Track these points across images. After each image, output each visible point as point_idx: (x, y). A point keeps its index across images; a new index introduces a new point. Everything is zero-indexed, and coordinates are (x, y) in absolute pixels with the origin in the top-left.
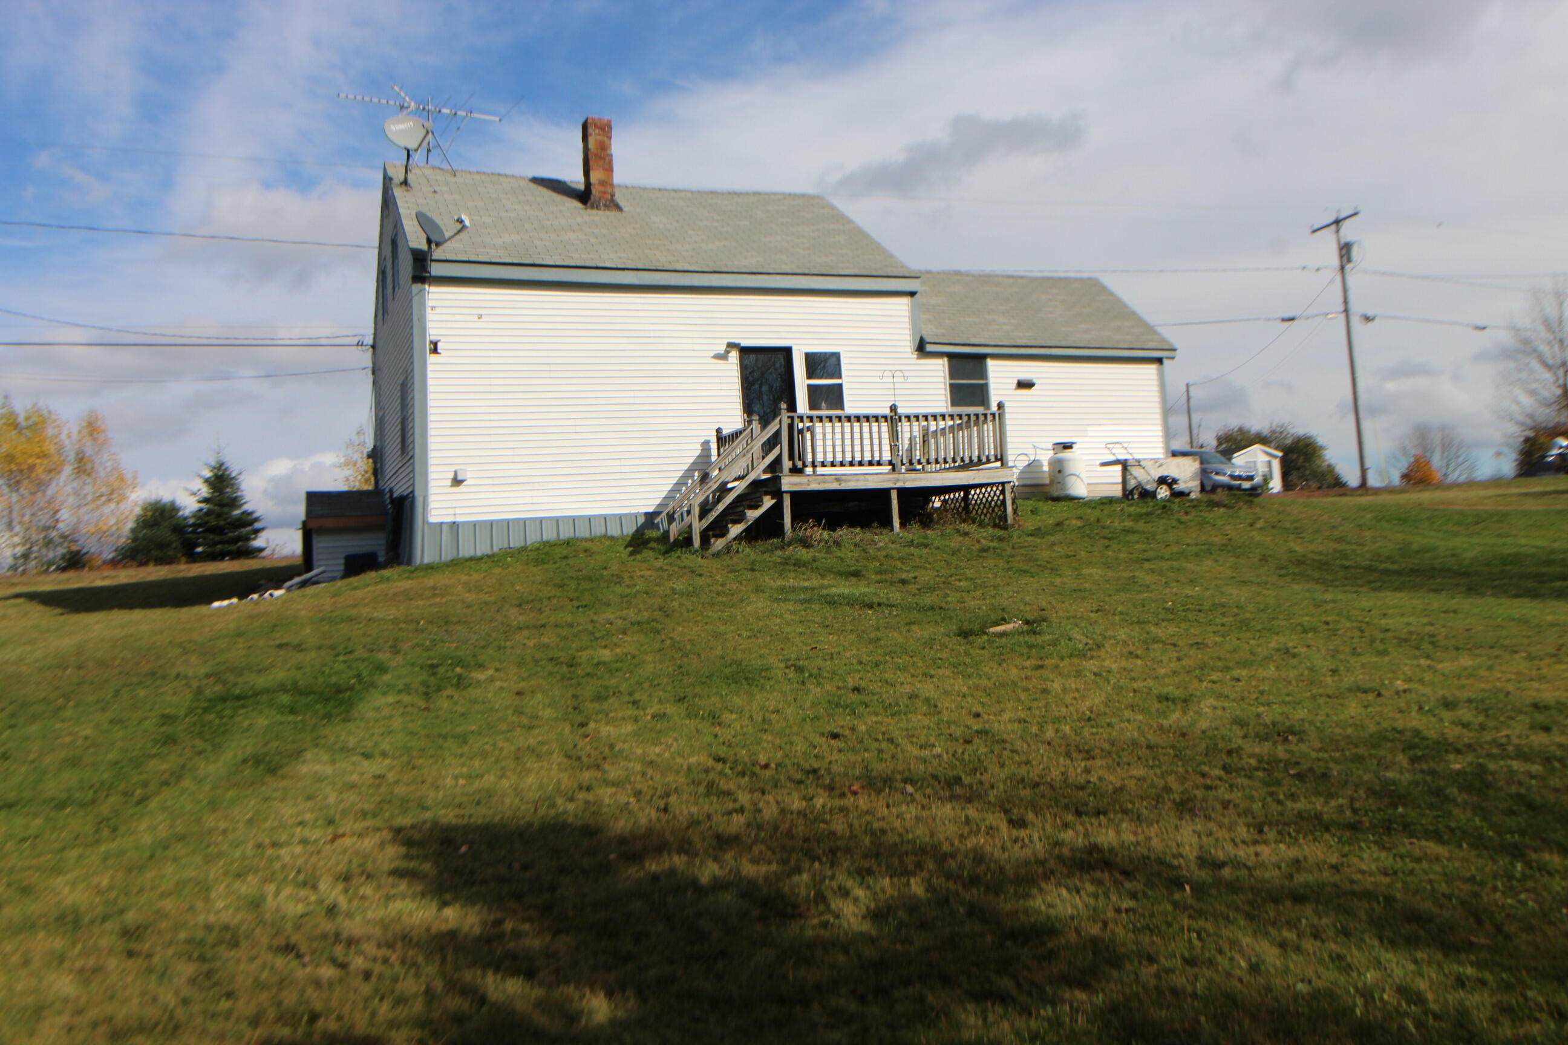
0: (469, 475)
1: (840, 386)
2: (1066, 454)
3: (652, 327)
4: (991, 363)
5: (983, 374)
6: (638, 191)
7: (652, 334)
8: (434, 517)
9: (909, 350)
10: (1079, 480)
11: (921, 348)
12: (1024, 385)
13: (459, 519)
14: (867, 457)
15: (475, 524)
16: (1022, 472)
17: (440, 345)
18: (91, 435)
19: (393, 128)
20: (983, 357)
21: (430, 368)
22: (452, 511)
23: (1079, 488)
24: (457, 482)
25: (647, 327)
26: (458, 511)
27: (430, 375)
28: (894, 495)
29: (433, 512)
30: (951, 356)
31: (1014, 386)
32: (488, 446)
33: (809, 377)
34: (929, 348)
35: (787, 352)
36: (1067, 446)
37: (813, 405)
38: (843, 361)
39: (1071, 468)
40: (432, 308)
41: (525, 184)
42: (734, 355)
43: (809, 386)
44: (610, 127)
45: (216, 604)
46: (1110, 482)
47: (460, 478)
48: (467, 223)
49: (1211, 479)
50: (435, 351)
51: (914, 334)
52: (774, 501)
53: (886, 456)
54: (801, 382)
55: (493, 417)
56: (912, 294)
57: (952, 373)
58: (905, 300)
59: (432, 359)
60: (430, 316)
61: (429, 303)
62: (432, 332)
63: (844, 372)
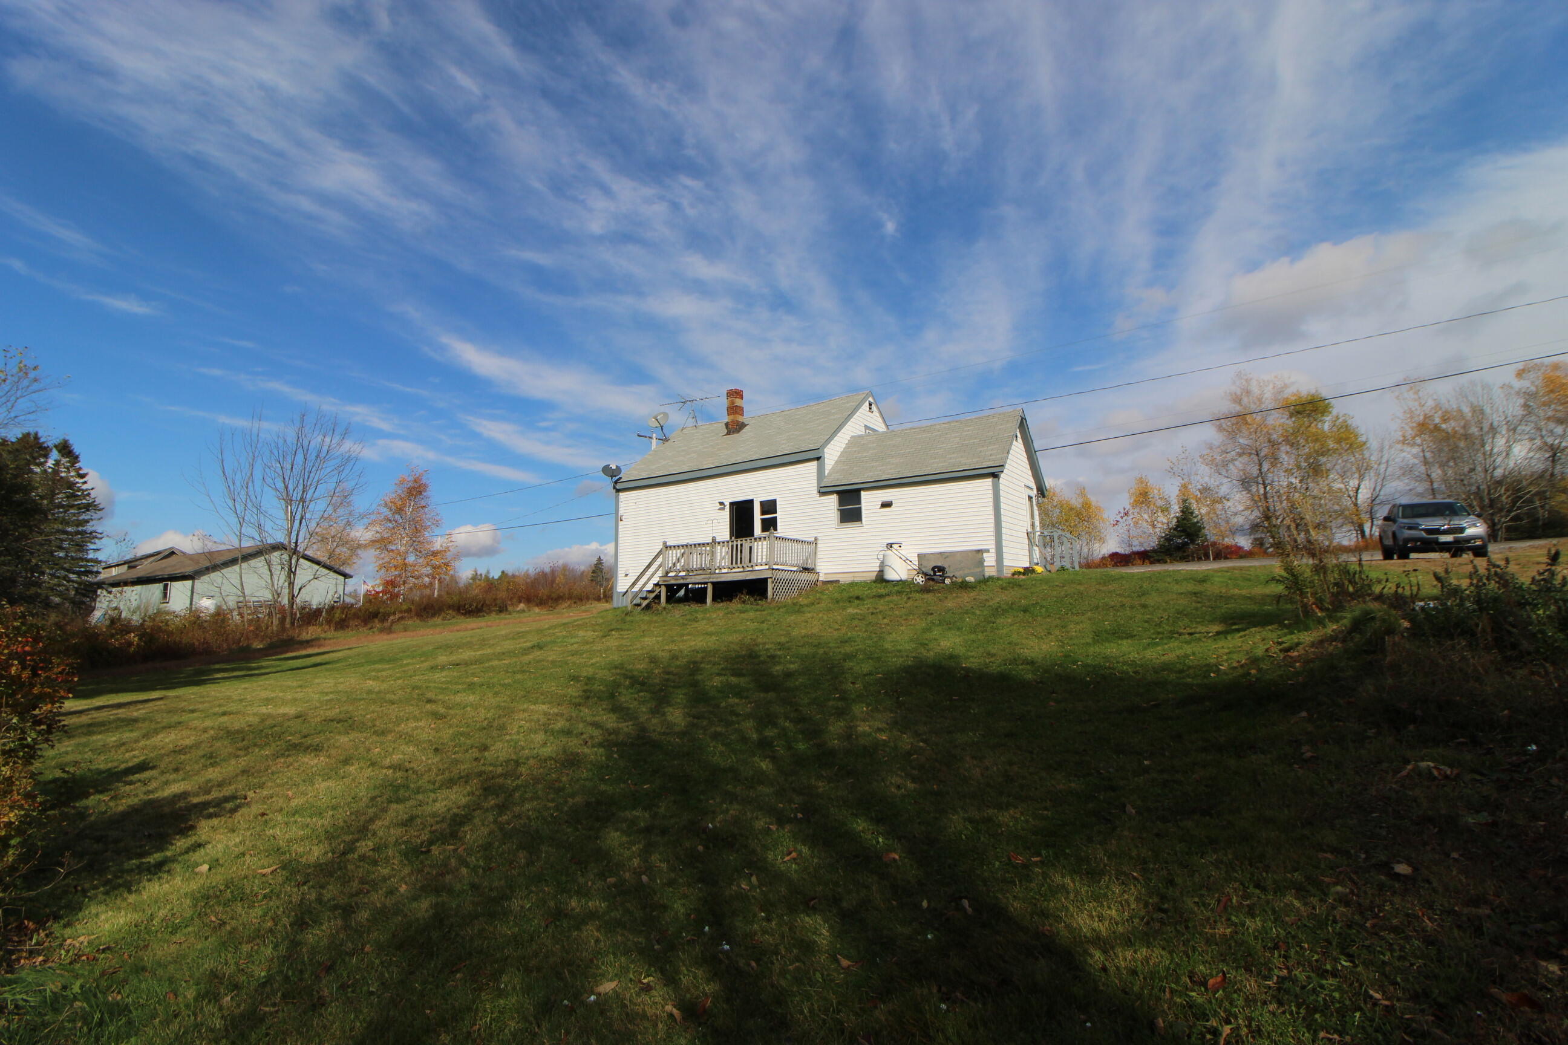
0: (630, 573)
1: (776, 518)
4: (862, 493)
5: (858, 501)
7: (695, 501)
9: (815, 492)
11: (822, 491)
12: (886, 505)
17: (623, 517)
20: (858, 491)
21: (620, 527)
24: (627, 575)
25: (693, 498)
27: (620, 530)
28: (710, 586)
29: (619, 588)
30: (838, 493)
31: (879, 506)
32: (636, 558)
33: (761, 514)
34: (825, 490)
35: (750, 502)
37: (762, 531)
38: (778, 503)
39: (890, 561)
40: (622, 502)
42: (726, 508)
43: (761, 520)
47: (626, 573)
50: (622, 520)
51: (818, 483)
52: (660, 589)
53: (708, 565)
54: (758, 517)
55: (639, 546)
56: (818, 459)
57: (841, 502)
58: (815, 463)
59: (621, 523)
60: (621, 505)
61: (621, 500)
62: (621, 512)
63: (778, 510)
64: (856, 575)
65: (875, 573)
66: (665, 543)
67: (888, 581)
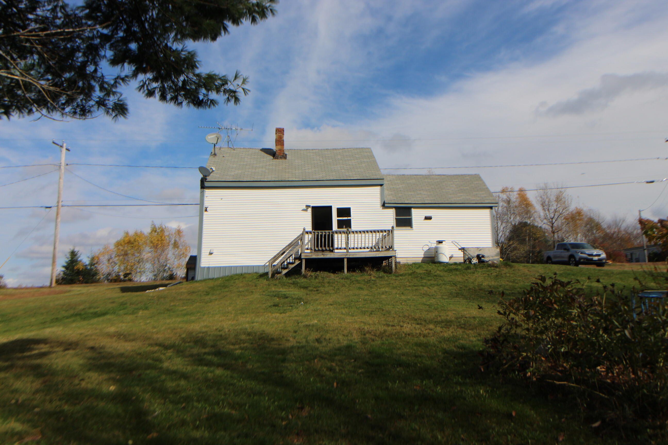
0: (215, 252)
1: (350, 220)
2: (440, 245)
3: (280, 201)
4: (413, 210)
5: (410, 214)
6: (296, 151)
7: (280, 203)
8: (202, 265)
9: (379, 206)
10: (444, 256)
11: (384, 206)
12: (428, 218)
13: (211, 266)
14: (360, 246)
15: (215, 267)
16: (425, 252)
17: (208, 209)
18: (179, 234)
19: (209, 137)
20: (410, 208)
21: (204, 216)
22: (208, 263)
23: (444, 259)
24: (211, 254)
25: (278, 201)
26: (210, 263)
27: (204, 218)
28: (345, 260)
29: (202, 263)
30: (396, 208)
31: (423, 219)
32: (221, 241)
33: (338, 217)
34: (386, 205)
35: (330, 208)
36: (440, 242)
37: (339, 227)
38: (352, 210)
39: (440, 251)
40: (207, 197)
41: (257, 151)
42: (310, 210)
43: (338, 220)
44: (283, 131)
45: (148, 291)
46: (459, 256)
47: (211, 252)
48: (214, 169)
49: (578, 255)
50: (206, 210)
51: (381, 200)
52: (299, 262)
53: (344, 246)
54: (335, 219)
55: (224, 232)
56: (381, 185)
57: (397, 214)
58: (379, 188)
59: (205, 213)
60: (206, 199)
61: (206, 195)
62: (206, 204)
63: (352, 215)
64: (408, 259)
65: (421, 259)
66: (304, 229)
67: (440, 263)
